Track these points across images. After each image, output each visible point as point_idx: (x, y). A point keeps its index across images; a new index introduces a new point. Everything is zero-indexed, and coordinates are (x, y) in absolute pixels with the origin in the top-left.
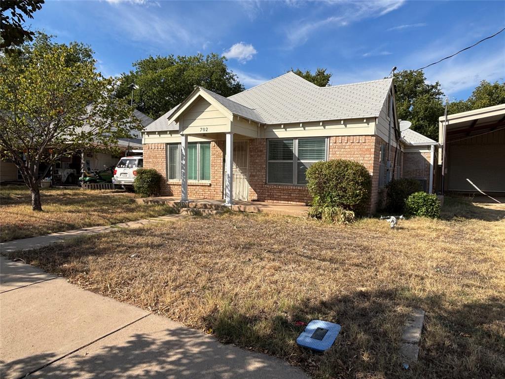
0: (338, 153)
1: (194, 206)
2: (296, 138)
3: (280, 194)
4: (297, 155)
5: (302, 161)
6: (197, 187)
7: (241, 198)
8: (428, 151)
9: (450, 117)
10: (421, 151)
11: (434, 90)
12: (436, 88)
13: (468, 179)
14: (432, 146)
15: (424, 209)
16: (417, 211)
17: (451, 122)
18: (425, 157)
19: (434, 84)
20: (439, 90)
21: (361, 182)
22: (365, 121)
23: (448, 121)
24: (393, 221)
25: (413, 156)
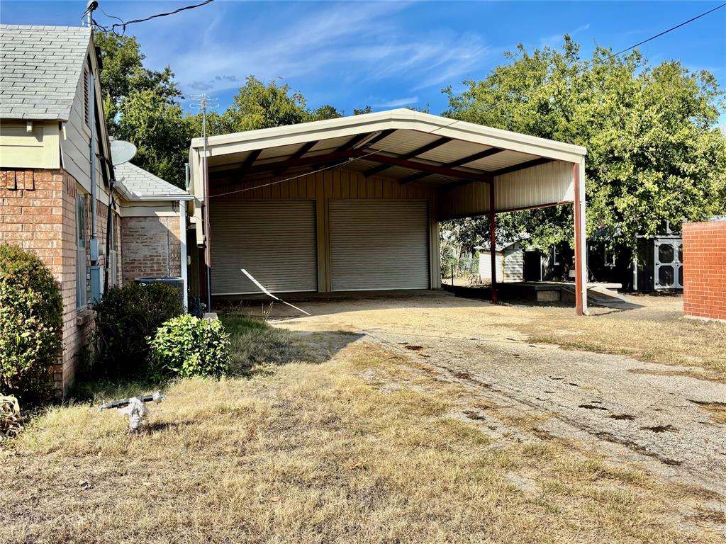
8: (172, 214)
9: (213, 140)
10: (159, 214)
11: (162, 84)
12: (166, 80)
13: (243, 271)
14: (182, 204)
16: (179, 365)
17: (216, 152)
18: (169, 228)
19: (162, 71)
20: (172, 85)
22: (29, 128)
23: (209, 148)
24: (135, 411)
25: (143, 224)
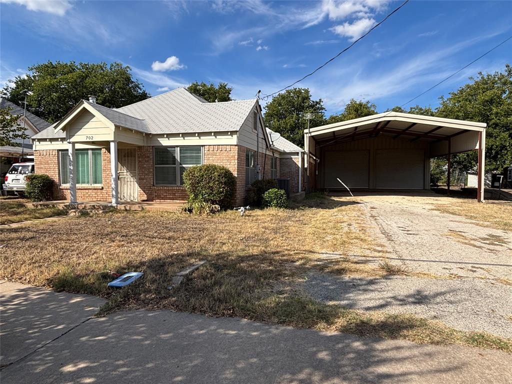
0: (211, 159)
1: (83, 207)
2: (177, 146)
3: (165, 194)
4: (179, 161)
5: (184, 166)
6: (90, 191)
7: (132, 199)
8: (297, 157)
9: (311, 130)
10: (292, 157)
11: (318, 106)
12: (319, 104)
13: (338, 179)
14: (300, 153)
15: (275, 202)
16: (270, 204)
17: (313, 134)
18: (296, 162)
19: (318, 101)
20: (322, 106)
21: (225, 182)
22: (229, 133)
23: (310, 133)
25: (287, 160)
